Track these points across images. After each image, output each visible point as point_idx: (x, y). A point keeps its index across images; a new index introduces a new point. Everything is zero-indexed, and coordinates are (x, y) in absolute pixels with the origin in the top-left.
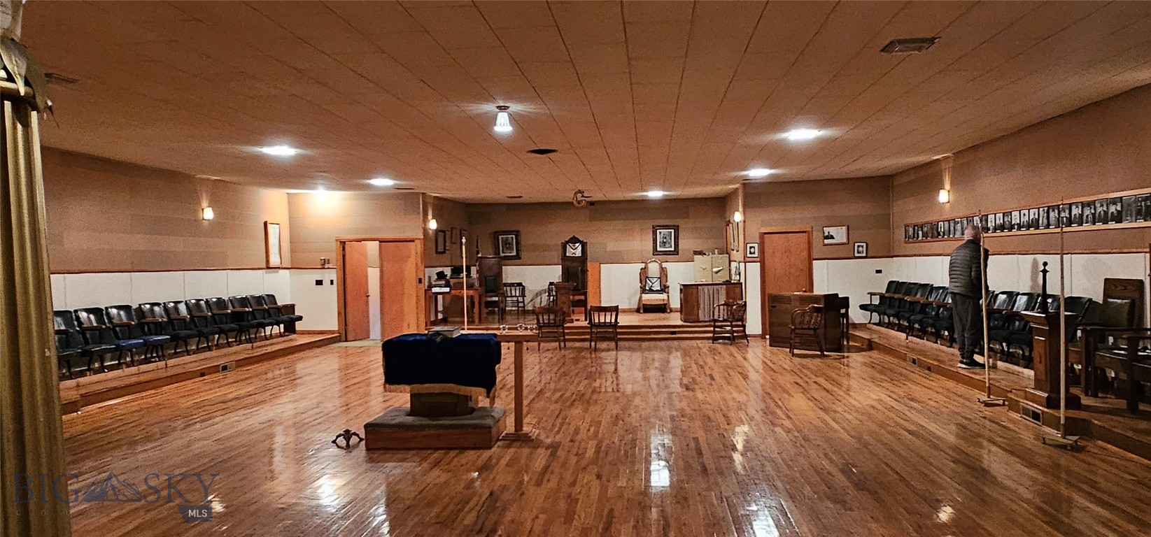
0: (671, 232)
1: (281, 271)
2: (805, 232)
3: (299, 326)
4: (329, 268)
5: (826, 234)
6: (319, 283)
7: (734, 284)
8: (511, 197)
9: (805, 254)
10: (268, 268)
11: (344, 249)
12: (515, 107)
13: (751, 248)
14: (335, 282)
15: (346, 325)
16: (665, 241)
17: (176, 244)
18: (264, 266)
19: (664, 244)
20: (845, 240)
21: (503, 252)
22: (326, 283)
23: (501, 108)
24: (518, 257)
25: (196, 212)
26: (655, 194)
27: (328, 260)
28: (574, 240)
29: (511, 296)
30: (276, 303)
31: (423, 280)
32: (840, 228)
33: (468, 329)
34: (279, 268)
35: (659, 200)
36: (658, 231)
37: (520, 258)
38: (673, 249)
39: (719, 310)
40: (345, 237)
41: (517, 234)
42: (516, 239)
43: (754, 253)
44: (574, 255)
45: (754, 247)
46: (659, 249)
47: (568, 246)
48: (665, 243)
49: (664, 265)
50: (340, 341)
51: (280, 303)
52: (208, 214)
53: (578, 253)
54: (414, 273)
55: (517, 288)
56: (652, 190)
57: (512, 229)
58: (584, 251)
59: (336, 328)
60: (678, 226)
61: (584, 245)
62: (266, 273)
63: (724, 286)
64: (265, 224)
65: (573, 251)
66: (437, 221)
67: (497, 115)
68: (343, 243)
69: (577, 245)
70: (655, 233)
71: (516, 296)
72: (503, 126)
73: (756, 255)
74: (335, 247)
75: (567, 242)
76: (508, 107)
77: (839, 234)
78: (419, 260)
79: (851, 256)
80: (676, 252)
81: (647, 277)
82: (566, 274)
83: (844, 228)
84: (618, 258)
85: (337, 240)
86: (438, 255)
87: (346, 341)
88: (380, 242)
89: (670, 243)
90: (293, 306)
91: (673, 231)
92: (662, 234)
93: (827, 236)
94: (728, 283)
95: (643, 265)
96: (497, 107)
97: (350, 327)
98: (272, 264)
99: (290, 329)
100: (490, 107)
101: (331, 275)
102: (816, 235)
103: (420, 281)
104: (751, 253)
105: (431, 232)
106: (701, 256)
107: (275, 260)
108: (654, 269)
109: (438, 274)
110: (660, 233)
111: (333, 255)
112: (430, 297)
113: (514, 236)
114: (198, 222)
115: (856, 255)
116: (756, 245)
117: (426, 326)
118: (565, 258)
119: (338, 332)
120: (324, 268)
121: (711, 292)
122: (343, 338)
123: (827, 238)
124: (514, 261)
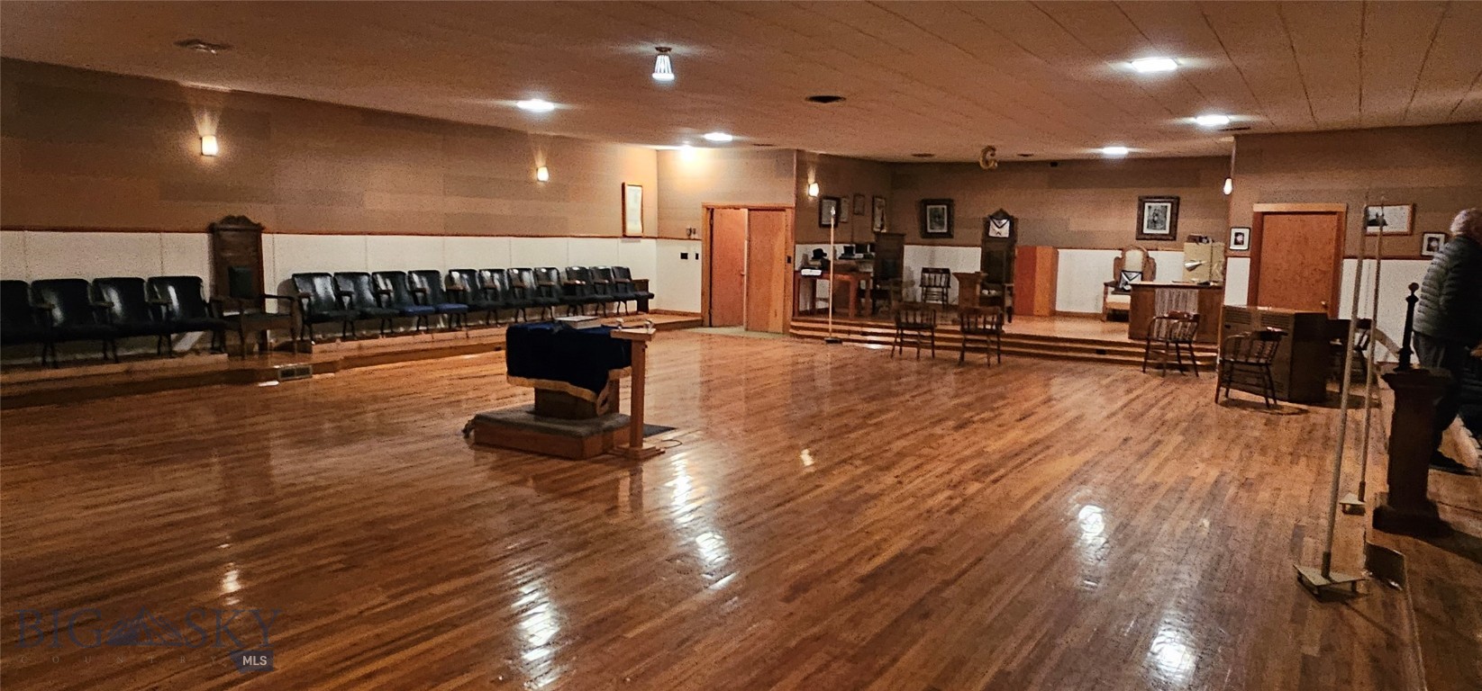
0: (1166, 207)
1: (642, 240)
2: (1334, 213)
3: (652, 304)
4: (694, 239)
5: (1372, 217)
6: (684, 256)
7: (1214, 287)
8: (919, 155)
9: (1331, 249)
10: (625, 236)
11: (712, 218)
12: (678, 49)
13: (1237, 234)
14: (700, 257)
15: (711, 307)
16: (1156, 218)
17: (501, 207)
18: (621, 235)
19: (1153, 223)
20: (1405, 228)
21: (932, 228)
22: (691, 256)
23: (663, 51)
24: (949, 235)
25: (528, 172)
26: (1115, 151)
27: (695, 229)
28: (1002, 214)
29: (935, 286)
30: (629, 277)
31: (792, 260)
32: (1398, 207)
33: (833, 323)
34: (640, 237)
35: (1125, 159)
36: (1147, 205)
37: (951, 237)
38: (1167, 232)
39: (1160, 324)
40: (713, 202)
41: (950, 203)
42: (948, 209)
43: (1242, 243)
44: (998, 235)
45: (1243, 234)
46: (1146, 231)
47: (992, 223)
48: (1155, 222)
49: (1151, 254)
50: (702, 326)
51: (634, 278)
52: (543, 174)
53: (1005, 232)
54: (784, 250)
55: (944, 275)
56: (1109, 146)
57: (942, 197)
58: (1012, 230)
59: (699, 311)
60: (1178, 199)
61: (1013, 222)
62: (622, 242)
63: (1197, 291)
64: (623, 185)
65: (997, 229)
66: (819, 185)
67: (656, 57)
68: (711, 211)
69: (1004, 221)
70: (1141, 209)
71: (940, 286)
72: (663, 72)
73: (1245, 247)
74: (701, 213)
75: (992, 217)
76: (670, 49)
77: (1397, 218)
78: (790, 234)
79: (1417, 253)
80: (1172, 236)
81: (1123, 271)
82: (986, 260)
83: (1406, 209)
84: (1084, 242)
85: (703, 207)
86: (822, 229)
87: (711, 326)
88: (750, 210)
89: (1163, 223)
90: (646, 282)
91: (1169, 205)
92: (1153, 209)
93: (1374, 220)
94: (1204, 286)
95: (1118, 254)
96: (657, 49)
97: (715, 312)
98: (629, 233)
99: (643, 307)
100: (648, 48)
101: (696, 248)
102: (1354, 220)
103: (789, 260)
104: (1236, 243)
105: (811, 199)
106: (1195, 244)
107: (634, 227)
108: (1134, 259)
109: (815, 252)
110: (1150, 207)
111: (699, 225)
112: (799, 280)
113: (945, 207)
114: (532, 183)
115: (1425, 253)
116: (1246, 232)
117: (794, 315)
118: (987, 241)
119: (701, 315)
120: (690, 239)
121: (1174, 297)
122: (707, 322)
123: (1373, 223)
124: (947, 240)
